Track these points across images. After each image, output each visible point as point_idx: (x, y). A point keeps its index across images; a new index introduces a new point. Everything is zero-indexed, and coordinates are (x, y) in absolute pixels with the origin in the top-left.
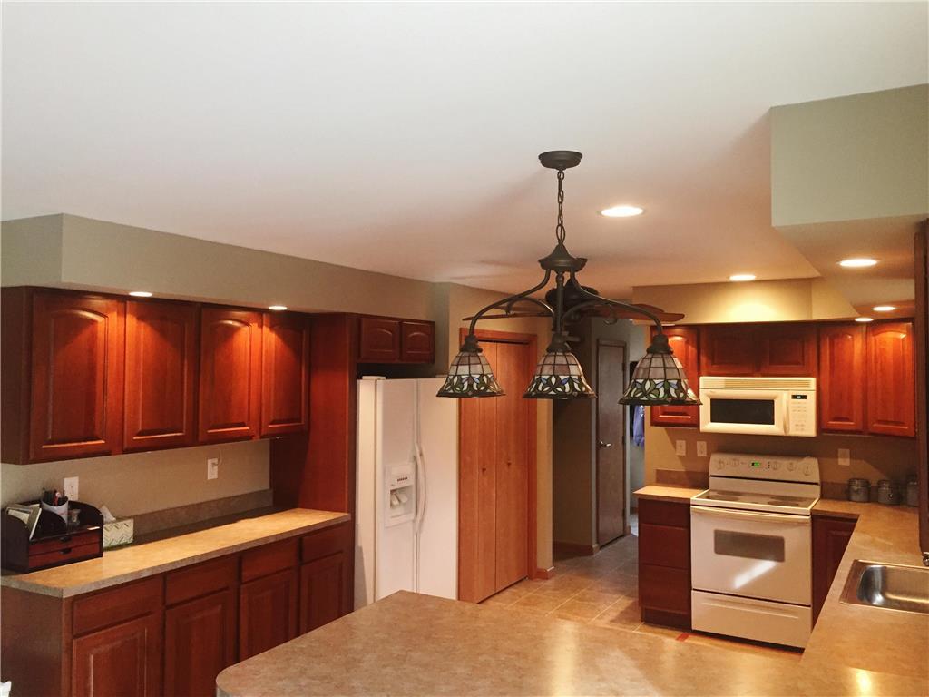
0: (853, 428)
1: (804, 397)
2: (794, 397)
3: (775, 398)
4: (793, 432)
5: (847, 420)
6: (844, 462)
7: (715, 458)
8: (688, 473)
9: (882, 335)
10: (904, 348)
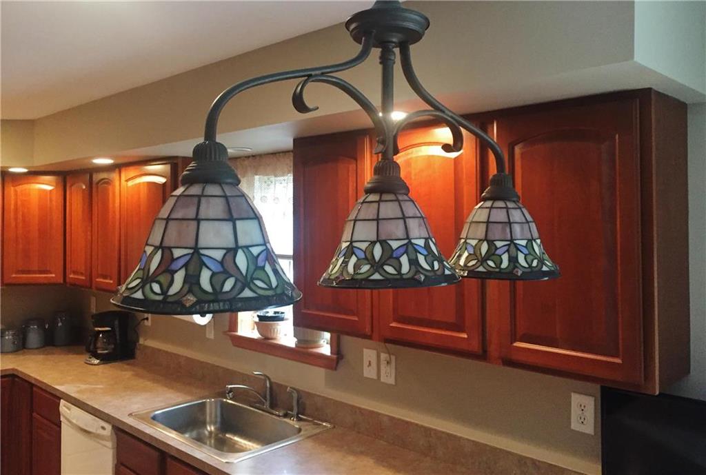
9: (26, 187)
10: (51, 200)
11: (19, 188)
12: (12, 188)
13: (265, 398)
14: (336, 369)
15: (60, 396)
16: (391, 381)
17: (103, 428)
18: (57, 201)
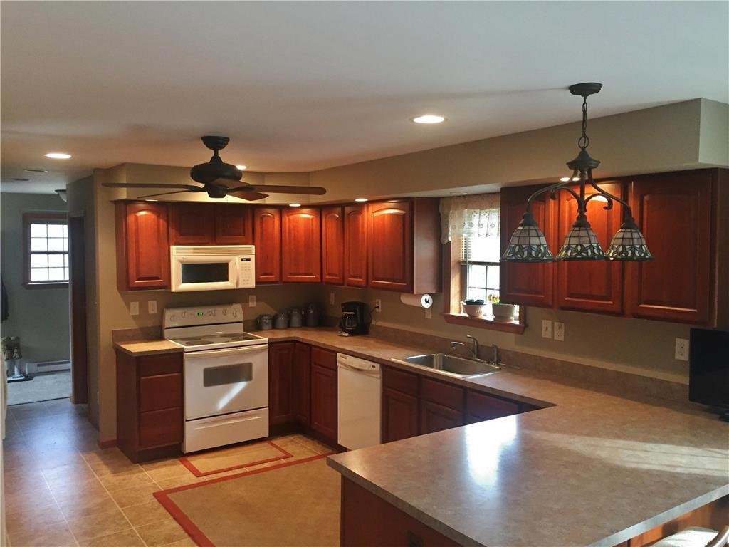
0: (274, 280)
1: (248, 260)
2: (242, 260)
3: (229, 261)
4: (242, 286)
5: (271, 274)
6: (252, 304)
7: (169, 314)
8: (141, 329)
9: (296, 216)
10: (312, 225)
11: (291, 217)
12: (287, 217)
13: (474, 352)
14: (522, 333)
15: (337, 350)
16: (562, 339)
17: (374, 367)
18: (316, 224)
